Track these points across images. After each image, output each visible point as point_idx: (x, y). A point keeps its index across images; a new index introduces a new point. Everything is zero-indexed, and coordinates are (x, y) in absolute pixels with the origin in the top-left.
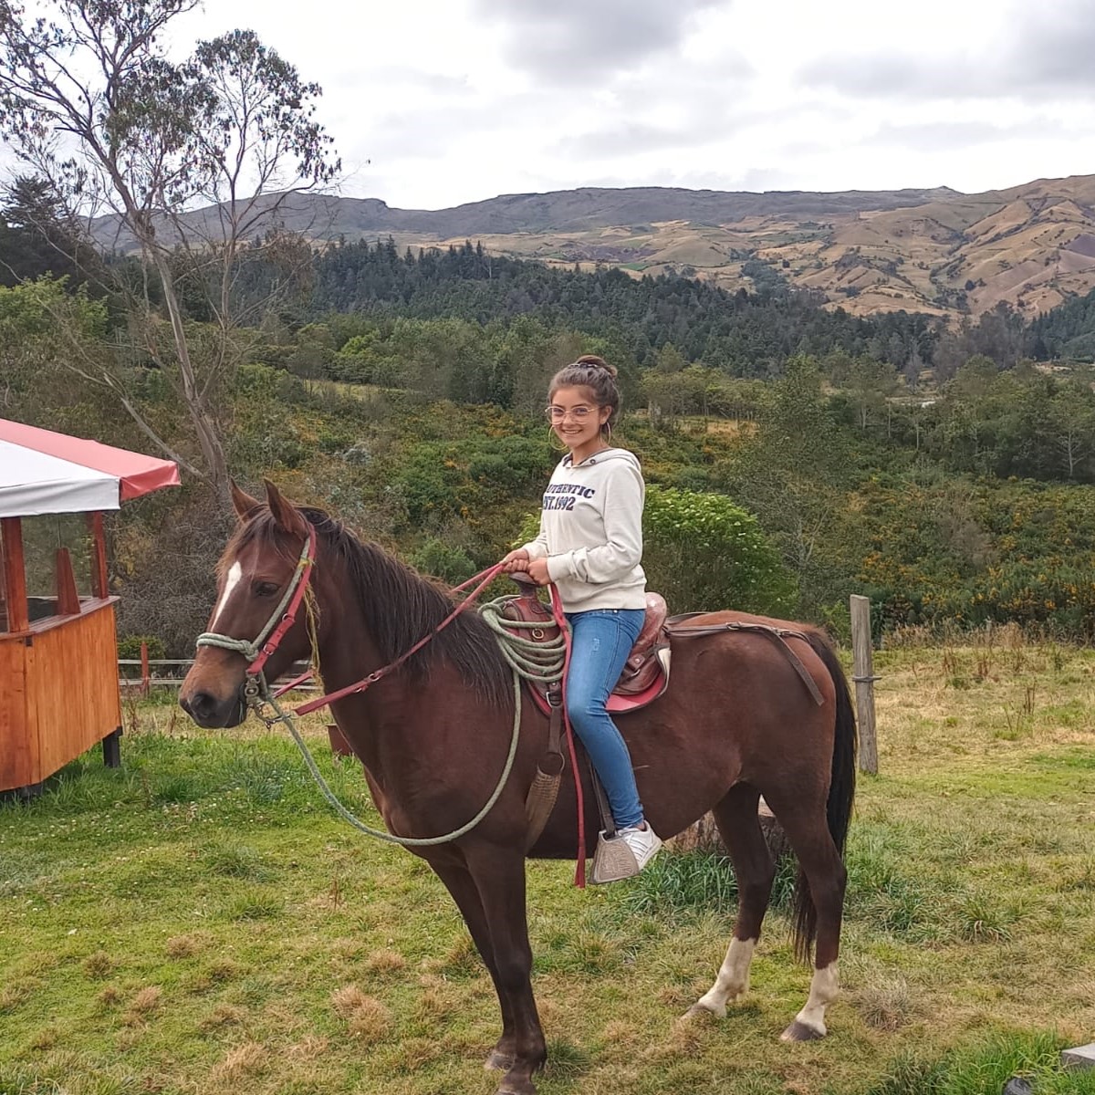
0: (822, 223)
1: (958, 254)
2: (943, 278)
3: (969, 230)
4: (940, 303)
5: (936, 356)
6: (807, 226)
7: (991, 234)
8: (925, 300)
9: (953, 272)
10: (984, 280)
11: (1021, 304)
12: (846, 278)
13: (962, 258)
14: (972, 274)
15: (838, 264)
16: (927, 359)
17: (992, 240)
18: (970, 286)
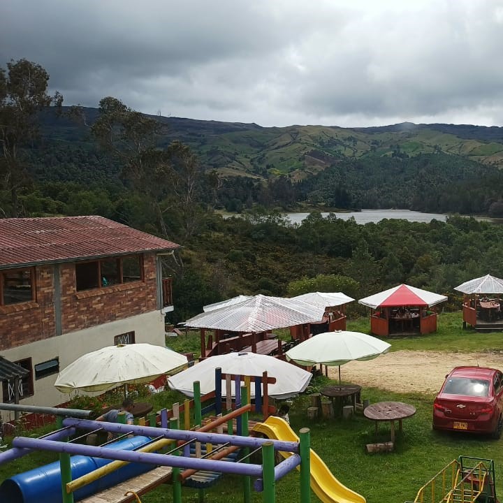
0: (199, 134)
1: (262, 153)
2: (256, 163)
3: (266, 144)
4: (255, 173)
5: (259, 197)
6: (193, 134)
7: (276, 146)
8: (248, 172)
9: (260, 161)
10: (274, 165)
11: (290, 176)
12: (213, 159)
13: (264, 155)
14: (269, 162)
15: (208, 153)
16: (255, 199)
17: (276, 149)
18: (268, 167)
